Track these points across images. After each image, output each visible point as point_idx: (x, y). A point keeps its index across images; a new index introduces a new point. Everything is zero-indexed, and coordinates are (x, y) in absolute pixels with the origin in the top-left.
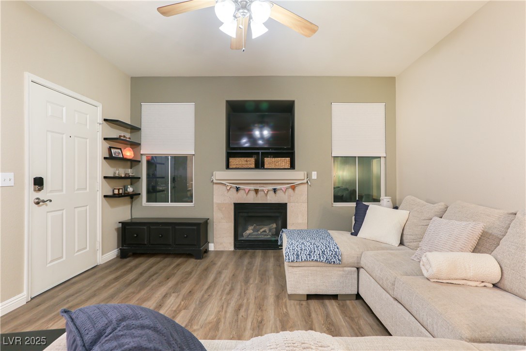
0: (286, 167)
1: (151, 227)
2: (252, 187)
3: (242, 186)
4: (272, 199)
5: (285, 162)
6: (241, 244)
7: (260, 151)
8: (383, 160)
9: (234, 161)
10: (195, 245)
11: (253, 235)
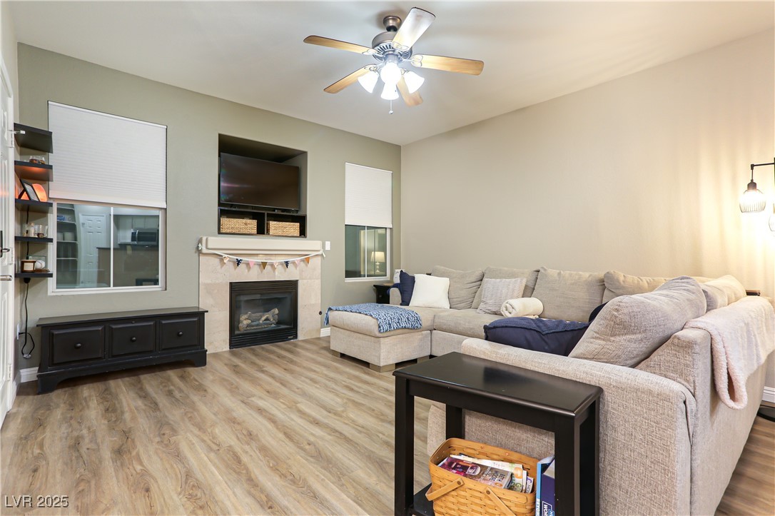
0: (295, 235)
1: (114, 327)
2: (260, 259)
3: (245, 259)
4: (280, 275)
5: (294, 228)
6: (239, 339)
7: (266, 213)
8: (388, 231)
9: (229, 223)
10: (196, 345)
11: (253, 326)
